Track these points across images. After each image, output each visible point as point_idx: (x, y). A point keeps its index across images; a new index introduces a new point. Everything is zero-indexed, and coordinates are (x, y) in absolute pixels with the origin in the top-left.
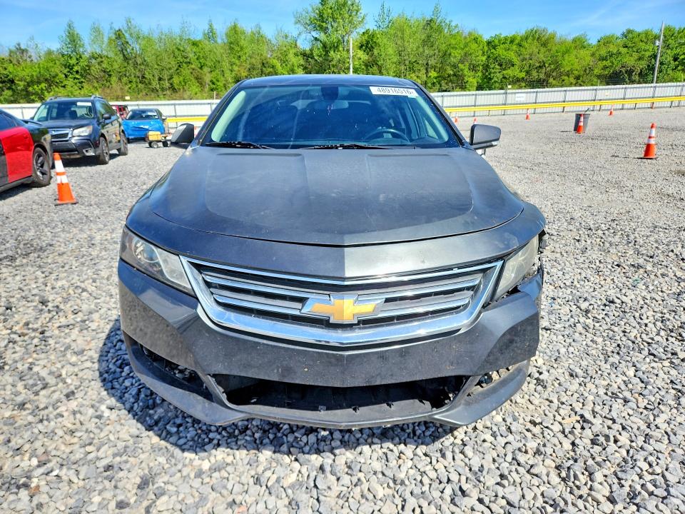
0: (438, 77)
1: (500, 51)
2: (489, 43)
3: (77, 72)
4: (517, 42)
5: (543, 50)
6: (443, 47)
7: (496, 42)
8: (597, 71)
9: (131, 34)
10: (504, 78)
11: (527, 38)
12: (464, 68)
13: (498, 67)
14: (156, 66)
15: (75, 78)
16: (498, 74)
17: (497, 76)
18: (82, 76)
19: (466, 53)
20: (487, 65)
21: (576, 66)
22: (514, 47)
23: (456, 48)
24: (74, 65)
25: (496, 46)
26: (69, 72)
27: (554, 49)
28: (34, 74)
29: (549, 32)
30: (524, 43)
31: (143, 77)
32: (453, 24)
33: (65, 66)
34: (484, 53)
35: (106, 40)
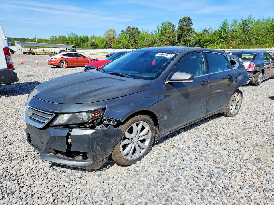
3: (222, 38)
9: (249, 22)
14: (256, 34)
15: (221, 40)
18: (224, 39)
24: (222, 35)
26: (219, 38)
28: (207, 39)
31: (249, 39)
33: (219, 36)
35: (238, 25)
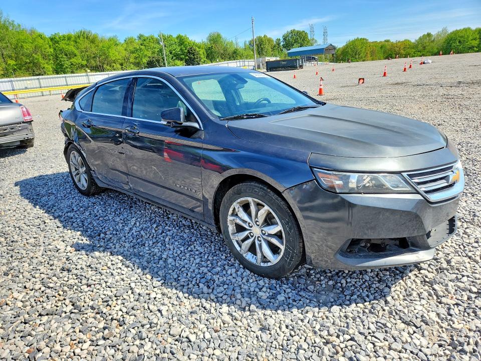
0: (17, 65)
1: (62, 45)
2: (52, 39)
4: (73, 39)
5: (93, 46)
6: (14, 41)
7: (57, 38)
8: (132, 60)
10: (72, 64)
11: (79, 37)
12: (38, 57)
13: (65, 57)
16: (67, 62)
17: (67, 63)
19: (35, 46)
20: (56, 55)
21: (118, 57)
22: (72, 43)
23: (26, 43)
25: (58, 42)
27: (101, 45)
29: (93, 33)
30: (78, 40)
32: (16, 23)
34: (50, 46)
